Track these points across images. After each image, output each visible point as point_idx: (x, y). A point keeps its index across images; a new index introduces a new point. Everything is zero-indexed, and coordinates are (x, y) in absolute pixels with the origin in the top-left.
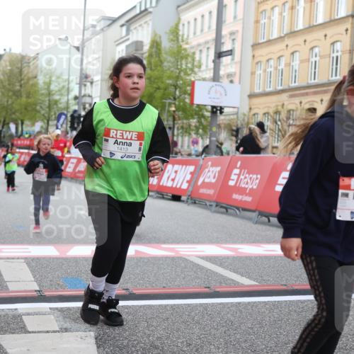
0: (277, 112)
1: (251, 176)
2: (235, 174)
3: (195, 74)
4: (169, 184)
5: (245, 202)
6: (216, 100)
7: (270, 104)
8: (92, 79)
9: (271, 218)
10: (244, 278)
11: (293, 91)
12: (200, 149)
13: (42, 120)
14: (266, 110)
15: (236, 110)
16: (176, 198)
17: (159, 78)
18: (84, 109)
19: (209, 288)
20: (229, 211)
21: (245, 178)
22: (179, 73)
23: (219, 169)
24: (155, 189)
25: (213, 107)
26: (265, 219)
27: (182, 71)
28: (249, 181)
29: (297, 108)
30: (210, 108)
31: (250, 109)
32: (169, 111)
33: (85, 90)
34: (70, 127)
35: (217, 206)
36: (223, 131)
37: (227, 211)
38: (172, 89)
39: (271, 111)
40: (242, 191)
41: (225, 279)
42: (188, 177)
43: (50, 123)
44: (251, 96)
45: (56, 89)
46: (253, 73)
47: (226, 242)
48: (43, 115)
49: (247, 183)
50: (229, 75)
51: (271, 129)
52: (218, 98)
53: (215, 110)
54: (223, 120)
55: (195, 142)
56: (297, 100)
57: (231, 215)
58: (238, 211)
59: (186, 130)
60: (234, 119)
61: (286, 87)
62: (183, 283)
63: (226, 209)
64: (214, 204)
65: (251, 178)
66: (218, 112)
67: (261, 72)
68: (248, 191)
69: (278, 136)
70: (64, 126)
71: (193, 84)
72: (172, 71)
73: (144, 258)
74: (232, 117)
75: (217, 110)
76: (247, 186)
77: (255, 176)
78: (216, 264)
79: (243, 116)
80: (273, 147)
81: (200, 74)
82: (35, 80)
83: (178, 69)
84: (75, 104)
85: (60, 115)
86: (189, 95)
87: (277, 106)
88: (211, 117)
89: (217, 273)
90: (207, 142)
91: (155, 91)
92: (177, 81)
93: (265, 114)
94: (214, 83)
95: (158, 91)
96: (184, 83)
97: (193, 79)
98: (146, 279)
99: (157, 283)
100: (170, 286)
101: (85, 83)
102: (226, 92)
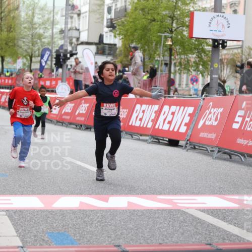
2: (239, 116)
3: (195, 3)
4: (166, 127)
8: (79, 11)
12: (201, 88)
13: (25, 56)
16: (173, 143)
17: (155, 8)
18: (71, 43)
19: (210, 244)
20: (233, 157)
22: (176, 3)
23: (221, 110)
24: (150, 133)
25: (214, 41)
30: (210, 42)
32: (165, 46)
33: (72, 22)
34: (55, 64)
35: (219, 152)
36: (226, 67)
37: (231, 158)
38: (169, 21)
41: (229, 235)
42: (187, 119)
43: (34, 59)
45: (40, 21)
48: (26, 51)
50: (232, 5)
53: (216, 44)
54: (225, 55)
55: (195, 80)
57: (235, 161)
58: (242, 157)
59: (185, 66)
60: (239, 53)
62: (181, 239)
63: (230, 155)
64: (216, 150)
66: (221, 46)
70: (49, 62)
71: (192, 15)
73: (139, 211)
74: (236, 51)
75: (219, 44)
78: (218, 217)
79: (247, 50)
81: (200, 3)
82: (17, 12)
84: (61, 39)
85: (45, 50)
86: (187, 26)
89: (219, 228)
90: (208, 80)
94: (215, 14)
95: (153, 23)
96: (182, 13)
97: (192, 9)
98: (140, 235)
99: (152, 239)
100: (166, 243)
101: (72, 15)
102: (229, 24)
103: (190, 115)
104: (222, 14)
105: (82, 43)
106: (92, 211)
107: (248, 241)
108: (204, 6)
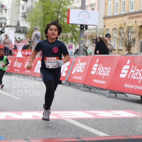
0: (121, 28)
1: (105, 68)
2: (95, 67)
3: (70, 4)
5: (101, 84)
6: (83, 21)
7: (117, 23)
8: (6, 8)
9: (117, 94)
10: (100, 132)
11: (131, 15)
12: (74, 51)
14: (114, 27)
15: (95, 27)
17: (48, 7)
18: (1, 26)
19: (78, 138)
21: (101, 69)
22: (60, 4)
23: (85, 64)
25: (81, 25)
26: (114, 95)
27: (62, 2)
28: (104, 71)
29: (134, 25)
30: (79, 26)
31: (105, 26)
33: (2, 14)
35: (84, 87)
36: (88, 40)
37: (90, 90)
38: (56, 14)
39: (118, 27)
40: (99, 77)
41: (89, 133)
42: (66, 69)
44: (105, 18)
46: (106, 4)
47: (90, 109)
49: (103, 73)
50: (91, 5)
51: (117, 39)
52: (84, 20)
53: (82, 27)
54: (87, 33)
55: (70, 47)
56: (133, 21)
57: (92, 92)
58: (96, 90)
60: (95, 32)
61: (127, 12)
62: (62, 135)
63: (90, 88)
64: (82, 86)
65: (105, 70)
66: (85, 28)
67: (111, 3)
68: (103, 78)
69: (122, 43)
71: (69, 11)
72: (56, 3)
74: (93, 31)
75: (84, 27)
76: (102, 75)
77: (107, 68)
78: (83, 123)
79: (100, 31)
80: (119, 50)
81: (73, 4)
83: (59, 1)
86: (67, 17)
87: (121, 24)
88: (80, 31)
89: (83, 129)
90: (78, 47)
91: (46, 15)
92: (59, 9)
93: (113, 29)
94: (82, 10)
95: (48, 15)
96: (64, 10)
97: (69, 8)
98: (40, 133)
99: (46, 136)
100: (54, 138)
101: (2, 10)
102: (89, 16)
103: (68, 66)
104: (85, 11)
105: (8, 26)
106: (12, 120)
107: (99, 136)
108: (76, 6)
